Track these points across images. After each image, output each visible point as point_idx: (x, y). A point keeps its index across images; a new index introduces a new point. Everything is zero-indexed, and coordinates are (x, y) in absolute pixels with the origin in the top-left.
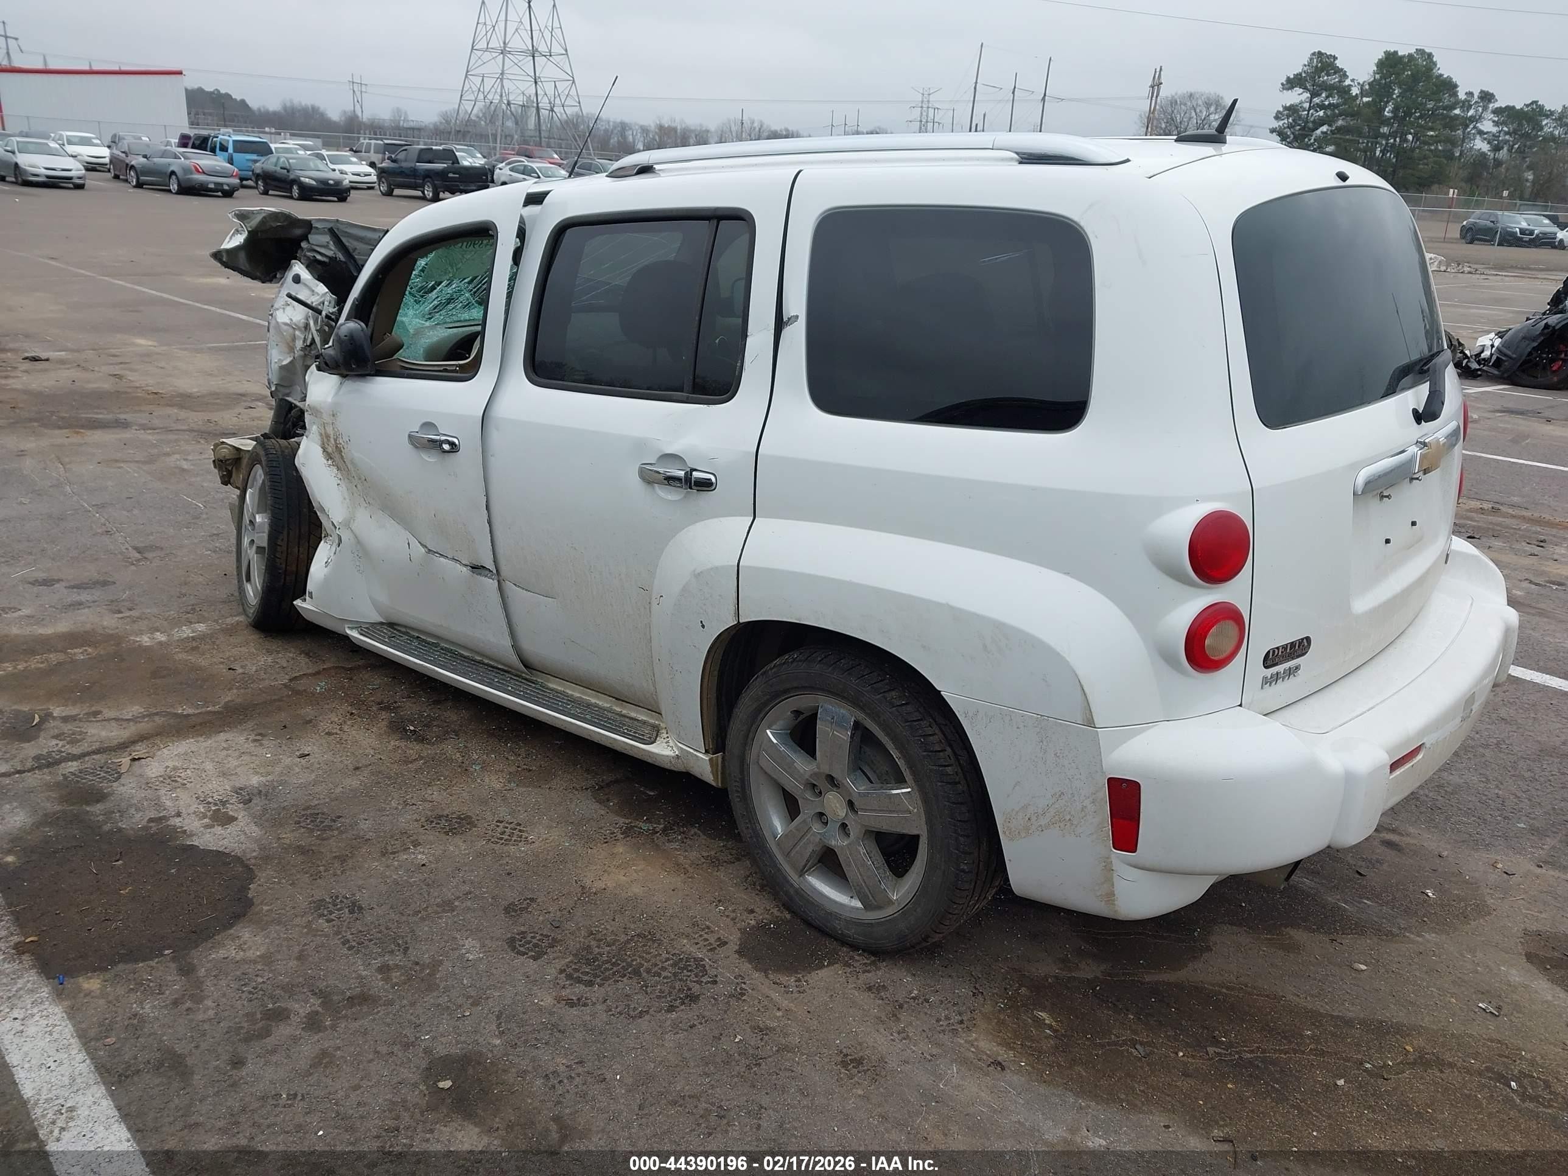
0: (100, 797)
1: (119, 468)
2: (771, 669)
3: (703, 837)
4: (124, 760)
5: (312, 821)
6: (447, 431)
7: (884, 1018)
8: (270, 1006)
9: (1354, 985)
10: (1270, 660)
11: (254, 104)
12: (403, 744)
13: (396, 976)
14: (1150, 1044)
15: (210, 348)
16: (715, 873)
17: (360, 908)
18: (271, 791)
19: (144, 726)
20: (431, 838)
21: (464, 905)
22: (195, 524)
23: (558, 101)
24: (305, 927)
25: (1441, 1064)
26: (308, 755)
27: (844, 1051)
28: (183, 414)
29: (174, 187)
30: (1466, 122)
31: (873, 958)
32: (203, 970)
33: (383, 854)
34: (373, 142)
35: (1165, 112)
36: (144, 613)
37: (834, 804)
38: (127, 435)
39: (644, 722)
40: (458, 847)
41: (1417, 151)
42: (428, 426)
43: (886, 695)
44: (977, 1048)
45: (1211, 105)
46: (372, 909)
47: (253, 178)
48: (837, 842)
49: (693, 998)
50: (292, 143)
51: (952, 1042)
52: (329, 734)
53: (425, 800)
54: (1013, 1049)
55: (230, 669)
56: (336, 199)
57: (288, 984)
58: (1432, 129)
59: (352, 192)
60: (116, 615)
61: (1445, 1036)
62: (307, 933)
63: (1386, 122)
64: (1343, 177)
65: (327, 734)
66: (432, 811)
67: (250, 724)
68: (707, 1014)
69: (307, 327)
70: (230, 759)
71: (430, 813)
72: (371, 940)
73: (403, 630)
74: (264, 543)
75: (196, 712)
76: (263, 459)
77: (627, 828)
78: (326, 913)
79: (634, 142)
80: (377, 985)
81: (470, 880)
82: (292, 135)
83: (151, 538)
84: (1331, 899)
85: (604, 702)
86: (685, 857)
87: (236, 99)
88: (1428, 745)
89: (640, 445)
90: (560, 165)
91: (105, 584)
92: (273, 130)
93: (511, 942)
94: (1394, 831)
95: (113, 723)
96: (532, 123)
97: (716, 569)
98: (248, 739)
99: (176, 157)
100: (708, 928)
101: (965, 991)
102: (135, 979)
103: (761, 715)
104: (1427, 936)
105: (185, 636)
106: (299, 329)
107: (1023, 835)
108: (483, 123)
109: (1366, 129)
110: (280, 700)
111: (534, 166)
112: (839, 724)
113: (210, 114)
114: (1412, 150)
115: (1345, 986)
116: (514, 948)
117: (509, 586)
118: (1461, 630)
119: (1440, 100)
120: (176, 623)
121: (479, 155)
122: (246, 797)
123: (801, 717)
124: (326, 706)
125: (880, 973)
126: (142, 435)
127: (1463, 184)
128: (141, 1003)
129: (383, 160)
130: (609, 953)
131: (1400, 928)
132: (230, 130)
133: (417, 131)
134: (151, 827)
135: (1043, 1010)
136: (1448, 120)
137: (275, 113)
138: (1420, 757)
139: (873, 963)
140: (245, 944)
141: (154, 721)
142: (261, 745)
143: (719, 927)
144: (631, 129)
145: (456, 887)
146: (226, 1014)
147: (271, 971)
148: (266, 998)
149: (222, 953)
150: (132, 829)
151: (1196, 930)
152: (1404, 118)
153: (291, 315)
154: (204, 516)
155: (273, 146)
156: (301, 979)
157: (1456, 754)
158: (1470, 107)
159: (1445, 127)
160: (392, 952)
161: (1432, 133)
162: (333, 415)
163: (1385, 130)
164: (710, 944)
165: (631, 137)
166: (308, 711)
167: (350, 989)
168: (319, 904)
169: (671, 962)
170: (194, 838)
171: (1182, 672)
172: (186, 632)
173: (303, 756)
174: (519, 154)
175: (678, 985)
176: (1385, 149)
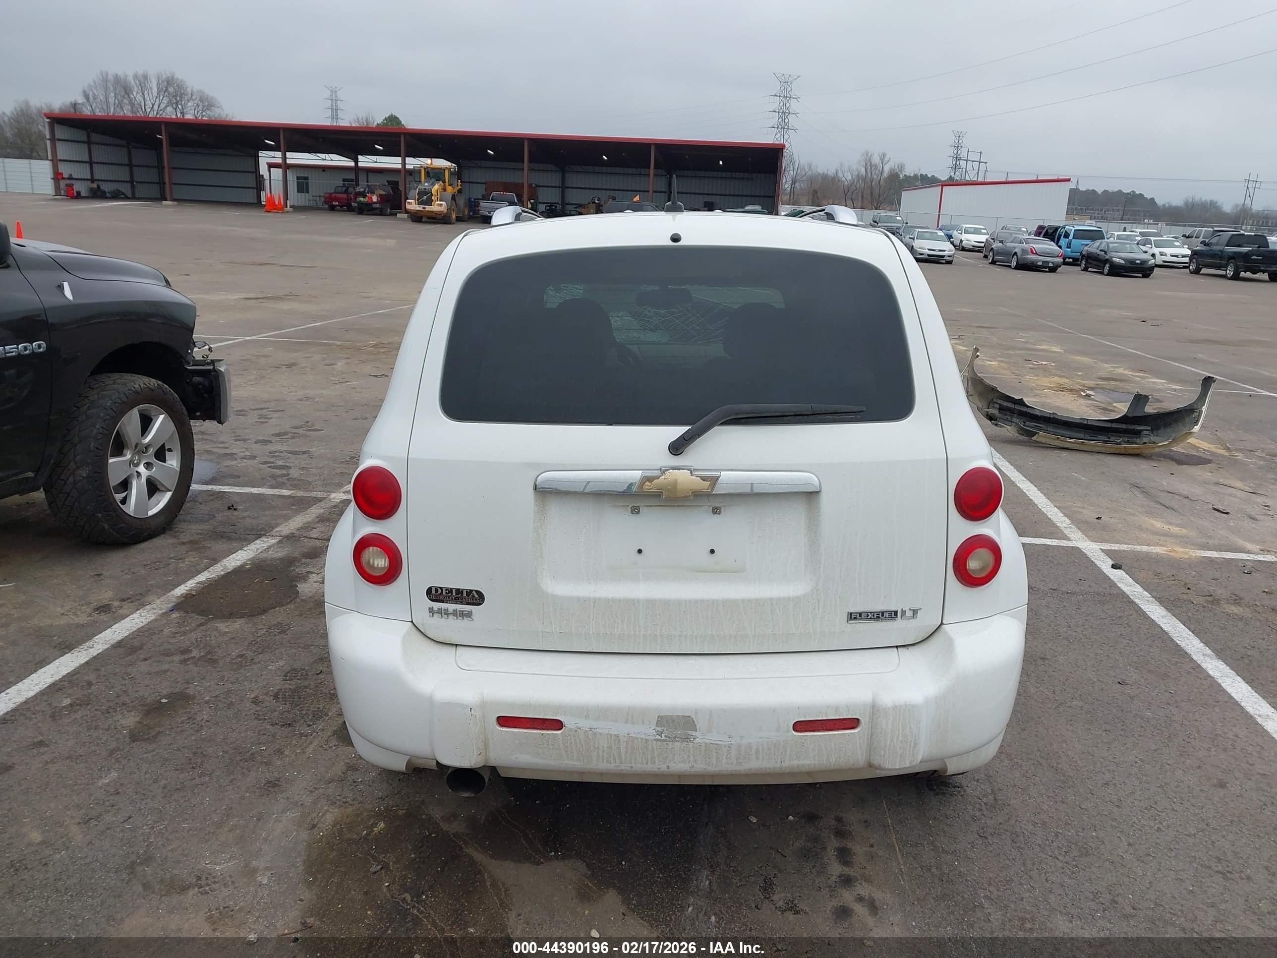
10: (434, 595)
11: (1160, 202)
29: (1014, 264)
64: (676, 238)
129: (1200, 244)
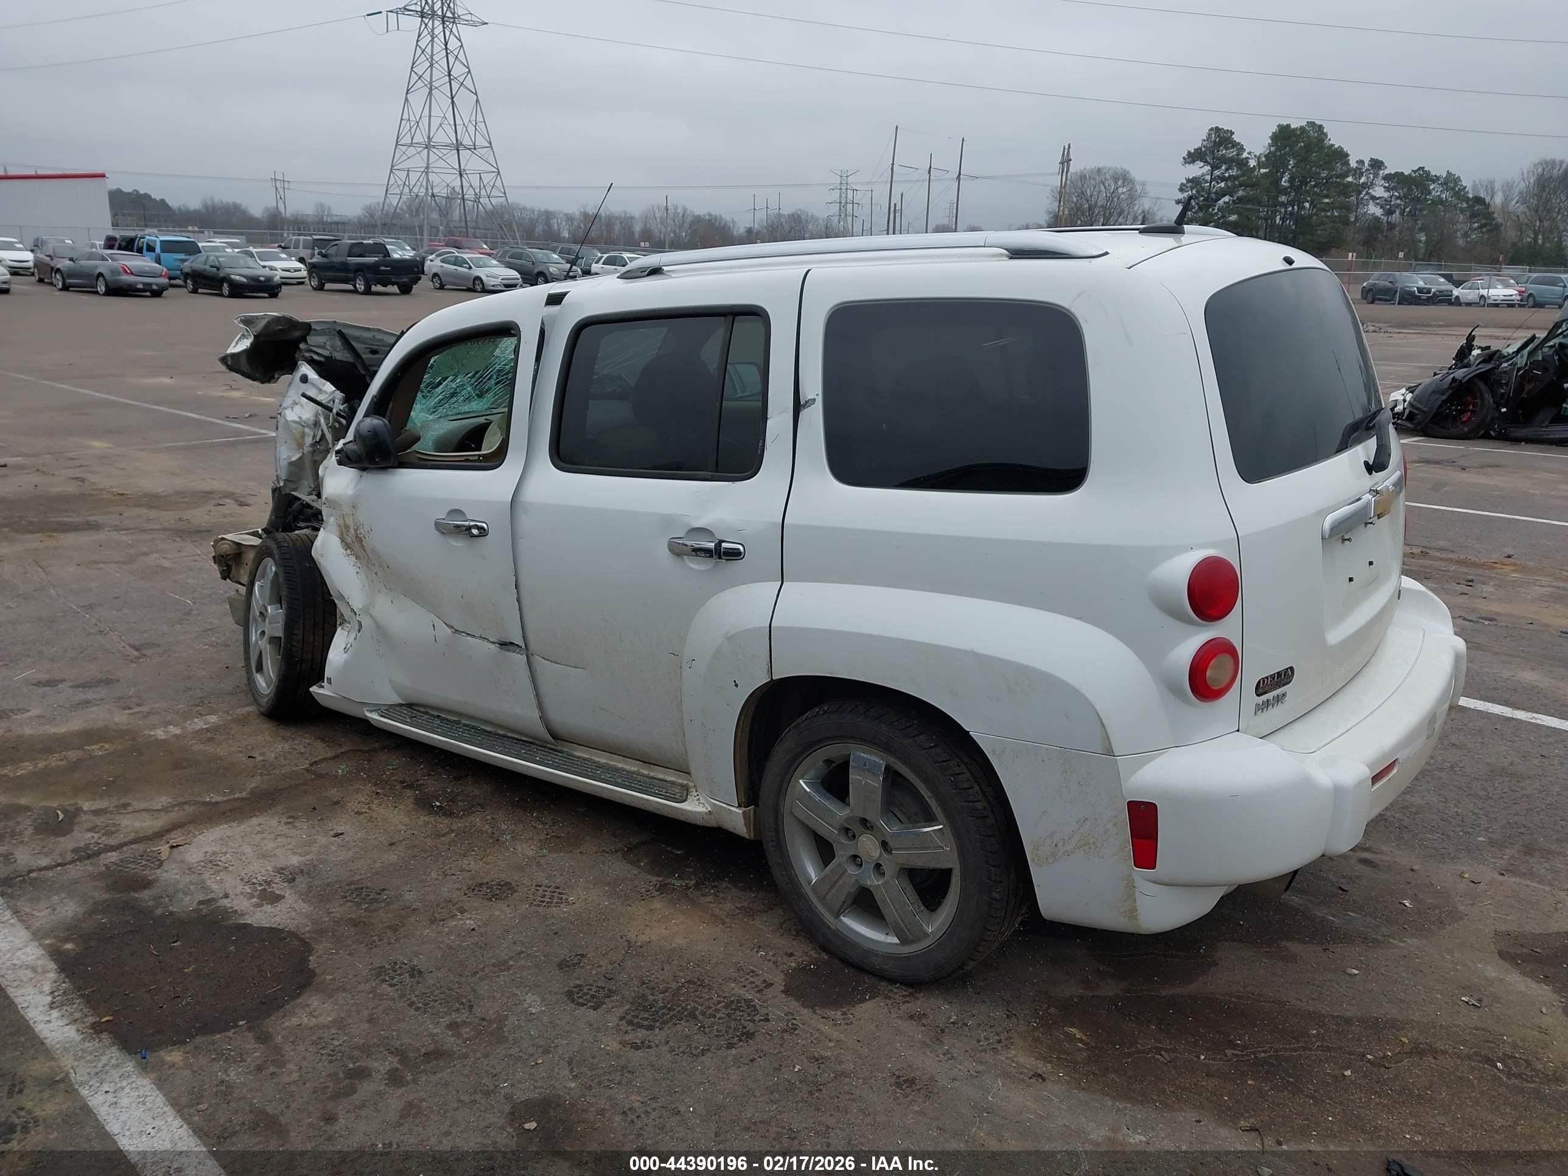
0: (146, 884)
1: (99, 569)
2: (803, 722)
3: (734, 890)
4: (162, 848)
5: (358, 895)
6: (473, 517)
7: (929, 1042)
8: (351, 1066)
9: (1350, 988)
10: (1261, 688)
11: (174, 203)
12: (432, 819)
13: (466, 1031)
14: (1175, 1050)
15: (168, 448)
16: (751, 922)
17: (420, 972)
18: (312, 869)
19: (175, 815)
20: (476, 904)
21: (519, 964)
22: (187, 620)
23: (483, 192)
24: (370, 993)
25: (1435, 1052)
26: (342, 834)
27: (897, 1073)
28: (153, 514)
29: (101, 288)
30: (1359, 189)
31: (910, 990)
32: (280, 1037)
33: (433, 922)
34: (301, 238)
35: (1075, 187)
36: (153, 708)
37: (868, 845)
38: (101, 536)
39: (673, 783)
40: (502, 911)
41: (1315, 217)
42: (455, 512)
43: (916, 739)
44: (1017, 1063)
45: (1118, 179)
46: (431, 972)
47: (182, 277)
48: (872, 881)
49: (750, 1036)
50: (218, 242)
51: (994, 1060)
52: (358, 813)
53: (462, 870)
54: (1050, 1062)
55: (250, 757)
56: (266, 295)
57: (363, 1045)
58: (1327, 197)
59: (283, 287)
60: (127, 712)
61: (1435, 1027)
62: (373, 998)
63: (1284, 191)
64: (1289, 261)
65: (356, 813)
66: (472, 879)
67: (279, 808)
68: (765, 1048)
69: (316, 424)
70: (266, 841)
71: (470, 882)
72: (435, 1001)
73: (422, 710)
74: (280, 633)
75: (225, 799)
76: (276, 552)
77: (661, 885)
78: (387, 979)
79: (559, 230)
80: (450, 1041)
81: (520, 941)
82: (215, 233)
83: (146, 635)
84: (1320, 912)
85: (631, 766)
86: (720, 909)
87: (155, 199)
88: (1401, 761)
89: (668, 521)
90: (490, 255)
91: (108, 682)
92: (197, 229)
93: (570, 994)
94: (1368, 850)
95: (145, 814)
96: (456, 214)
97: (748, 631)
98: (280, 822)
99: (103, 259)
100: (753, 971)
101: (999, 1013)
102: (215, 1050)
103: (796, 765)
104: (1409, 941)
105: (199, 727)
106: (308, 426)
107: (1051, 861)
108: (407, 215)
109: (1265, 199)
110: (304, 784)
111: (465, 256)
112: (871, 769)
113: (130, 215)
114: (1310, 216)
115: (1341, 990)
116: (573, 1001)
117: (537, 660)
118: (1417, 659)
119: (1333, 169)
120: (187, 716)
121: (408, 248)
122: (291, 877)
123: (834, 765)
124: (351, 788)
125: (919, 1003)
126: (115, 535)
127: (1361, 248)
128: (226, 1071)
129: (313, 255)
130: (663, 999)
131: (1384, 935)
132: (155, 231)
133: (341, 225)
134: (202, 910)
135: (1073, 1026)
136: (1341, 187)
137: (196, 212)
138: (1395, 771)
139: (911, 994)
140: (315, 1011)
141: (183, 810)
142: (295, 827)
143: (763, 971)
144: (555, 217)
145: (508, 948)
146: (310, 1075)
147: (345, 1034)
148: (345, 1059)
149: (295, 1021)
150: (184, 912)
151: (1201, 947)
152: (1300, 186)
153: (299, 412)
154: (195, 612)
155: (200, 245)
156: (375, 1040)
157: (1416, 778)
158: (1361, 174)
159: (1339, 196)
160: (458, 1010)
161: (1327, 200)
162: (354, 507)
163: (1283, 199)
164: (757, 986)
165: (556, 225)
166: (334, 793)
167: (424, 1046)
168: (380, 972)
169: (723, 1004)
170: (247, 917)
171: (1186, 701)
172: (199, 724)
173: (337, 835)
174: (447, 245)
175: (733, 1024)
176: (1284, 216)
